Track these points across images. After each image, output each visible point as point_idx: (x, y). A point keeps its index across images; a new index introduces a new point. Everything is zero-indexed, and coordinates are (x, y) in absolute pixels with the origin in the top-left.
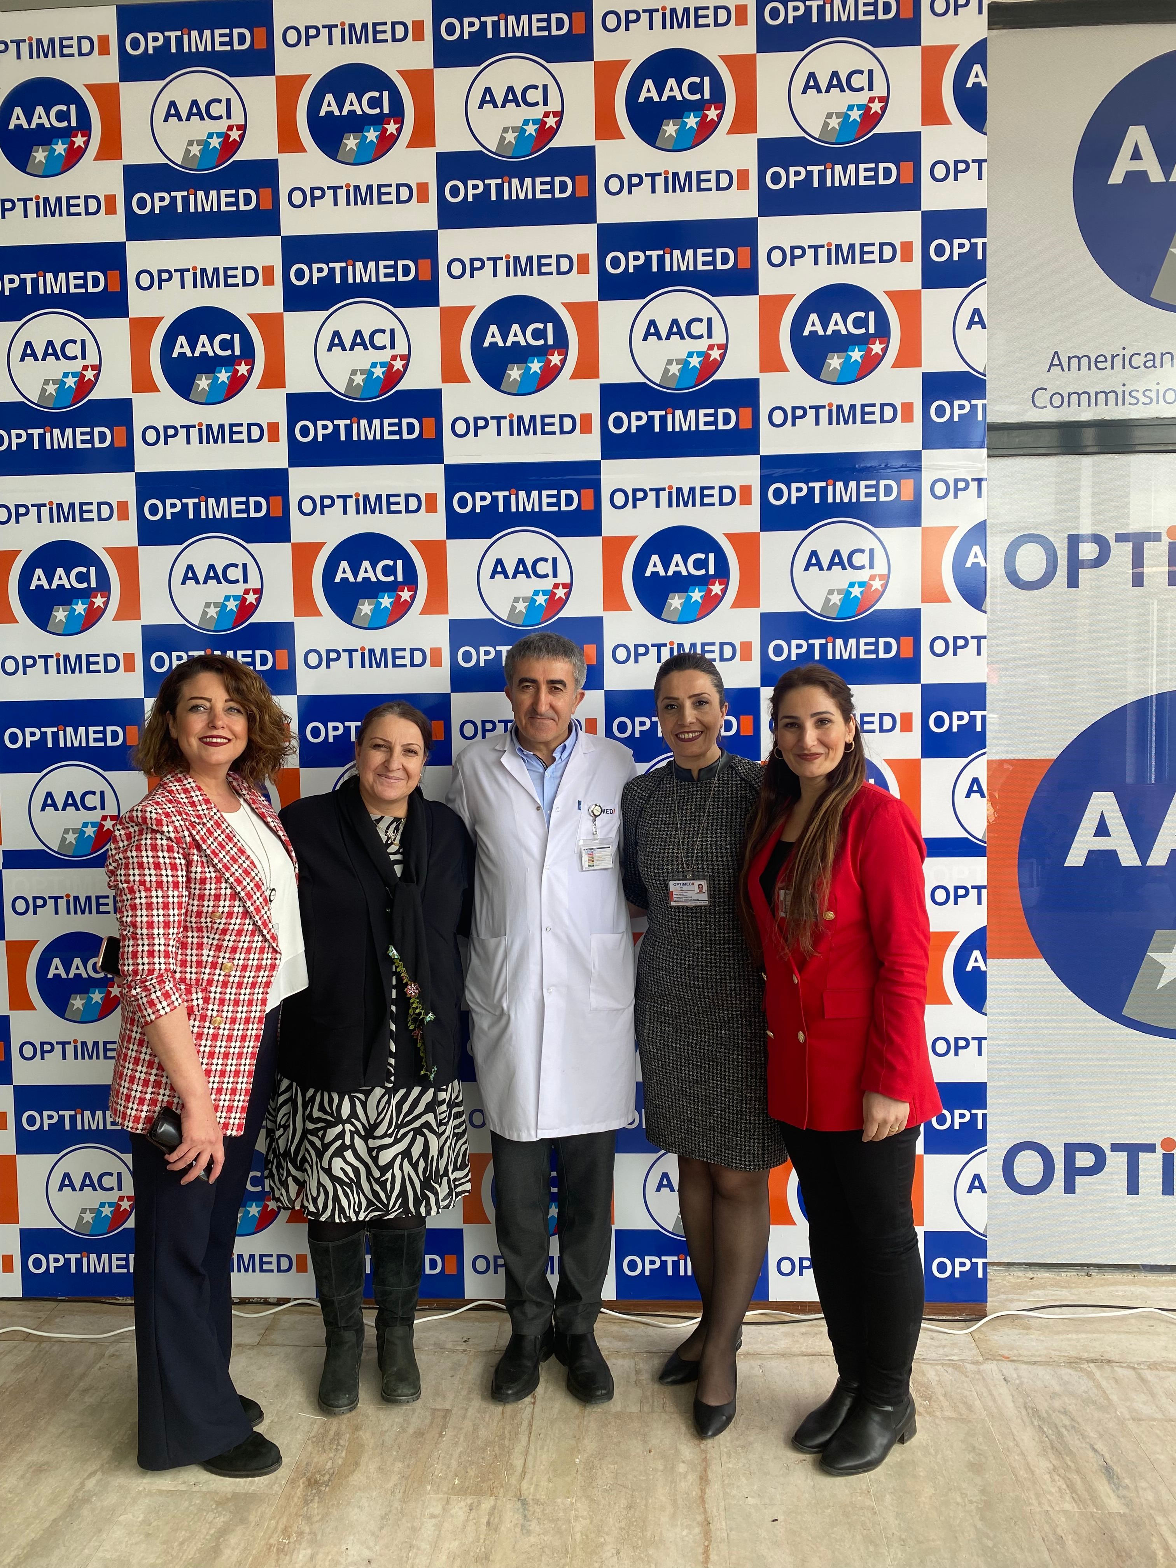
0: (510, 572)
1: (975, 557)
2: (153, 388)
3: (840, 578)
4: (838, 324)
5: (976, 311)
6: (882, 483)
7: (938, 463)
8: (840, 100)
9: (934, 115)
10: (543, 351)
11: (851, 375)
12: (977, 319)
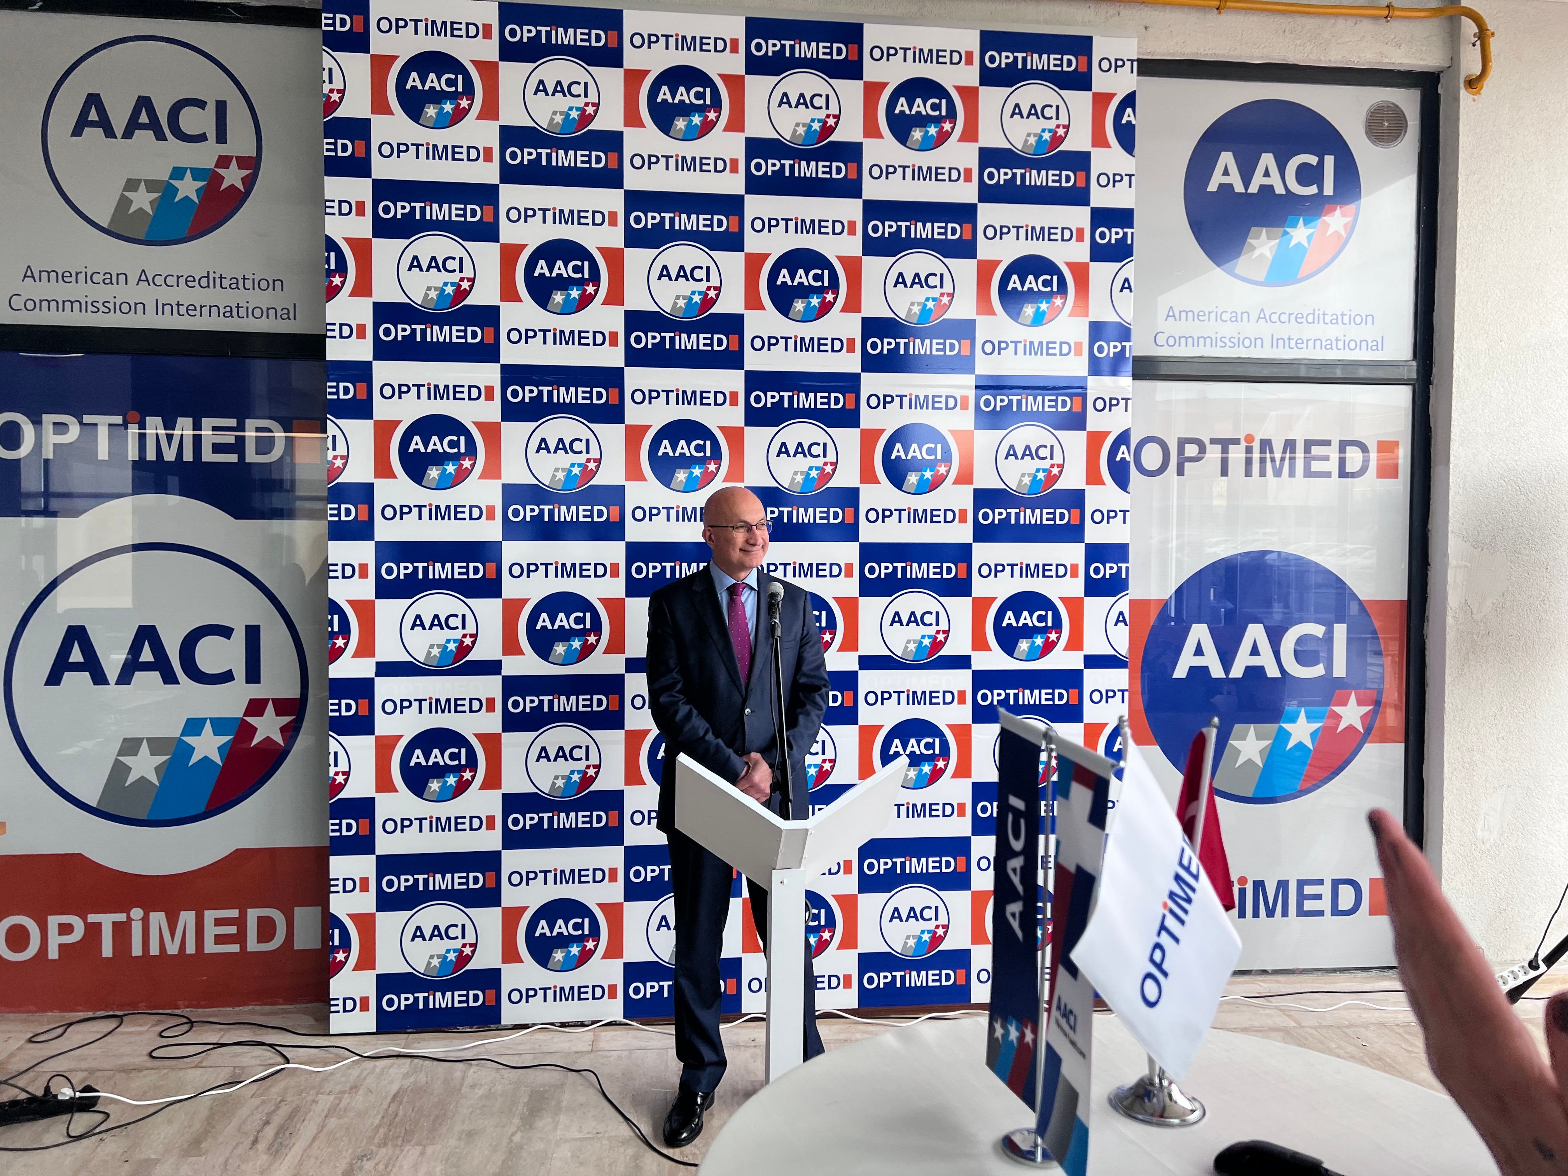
0: (792, 452)
1: (1123, 453)
2: (517, 299)
3: (1029, 465)
4: (1031, 283)
5: (1126, 280)
6: (1060, 398)
7: (1098, 386)
8: (1036, 125)
9: (1099, 140)
10: (821, 291)
11: (1038, 320)
12: (1126, 285)
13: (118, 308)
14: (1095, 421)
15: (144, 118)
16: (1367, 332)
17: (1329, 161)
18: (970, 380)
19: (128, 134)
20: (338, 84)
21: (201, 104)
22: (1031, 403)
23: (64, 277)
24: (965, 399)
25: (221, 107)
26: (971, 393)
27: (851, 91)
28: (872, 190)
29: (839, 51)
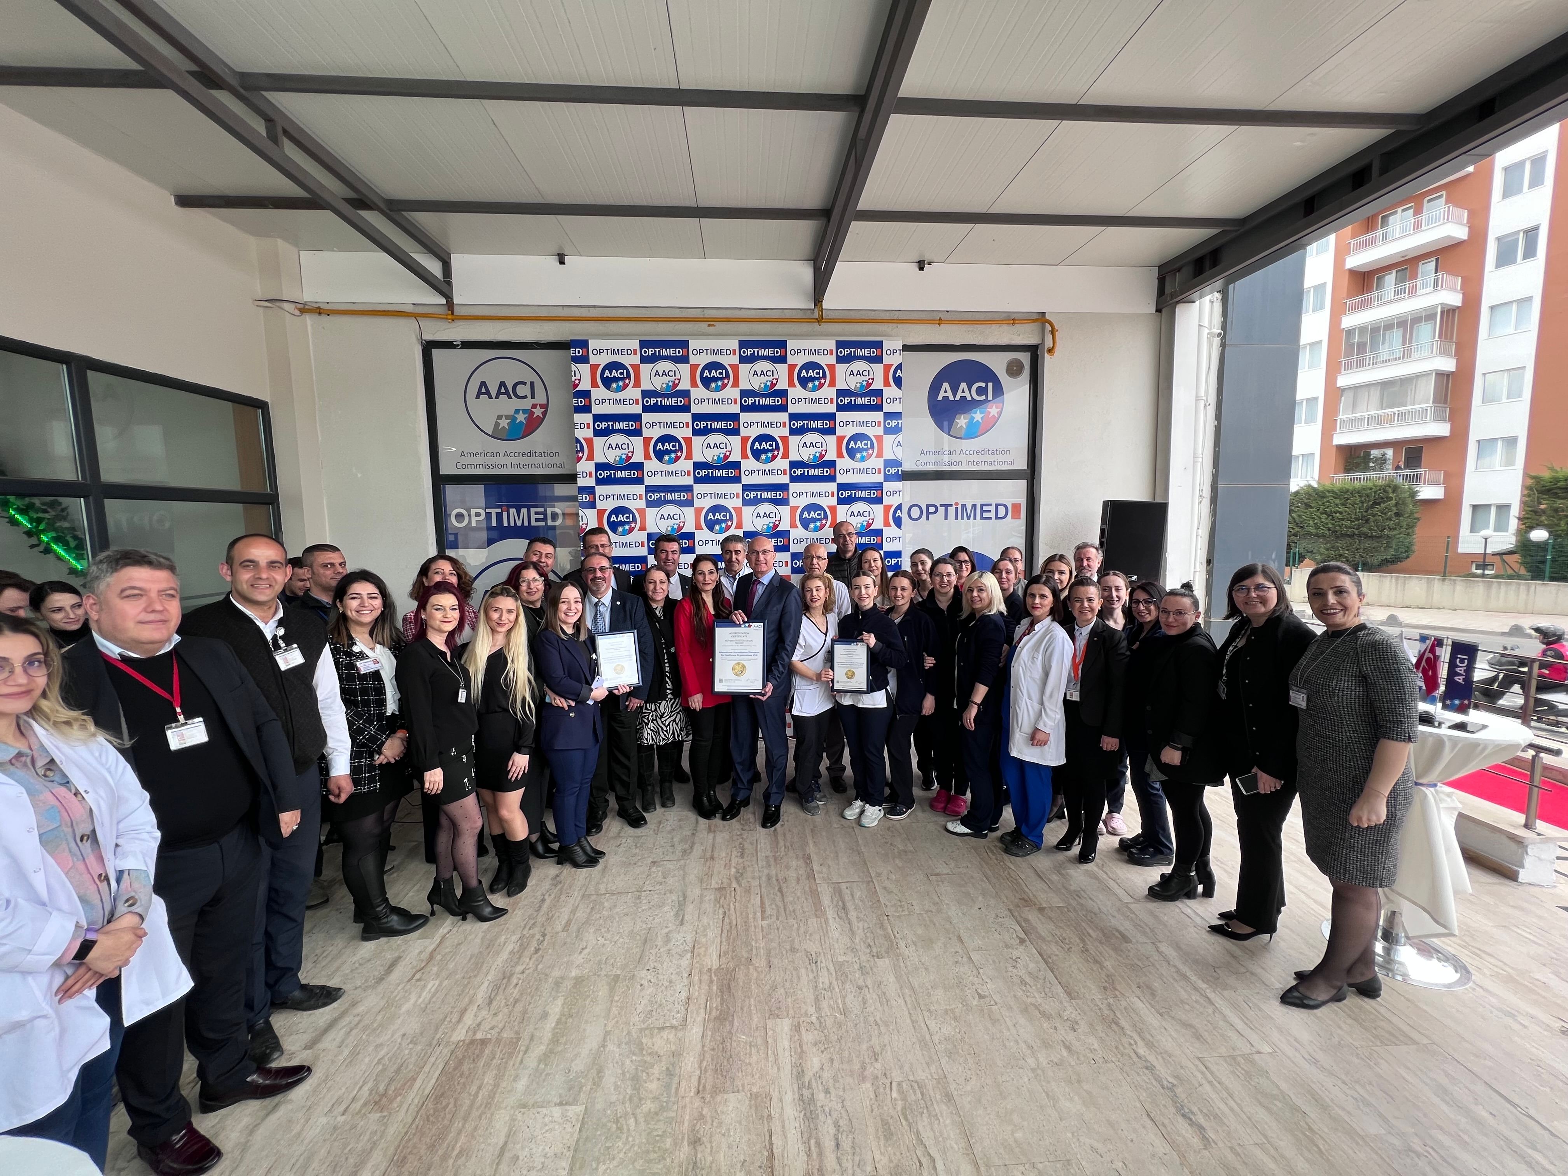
0: (762, 516)
1: (898, 513)
2: (650, 459)
4: (859, 444)
5: (899, 442)
6: (872, 492)
7: (888, 486)
8: (860, 379)
9: (887, 383)
10: (772, 450)
11: (863, 459)
12: (899, 444)
13: (497, 466)
14: (887, 500)
15: (503, 390)
16: (1008, 458)
17: (990, 385)
18: (834, 485)
19: (497, 397)
20: (578, 377)
21: (525, 383)
22: (860, 494)
23: (476, 455)
24: (832, 493)
25: (532, 384)
26: (835, 490)
27: (782, 368)
28: (792, 409)
29: (777, 352)
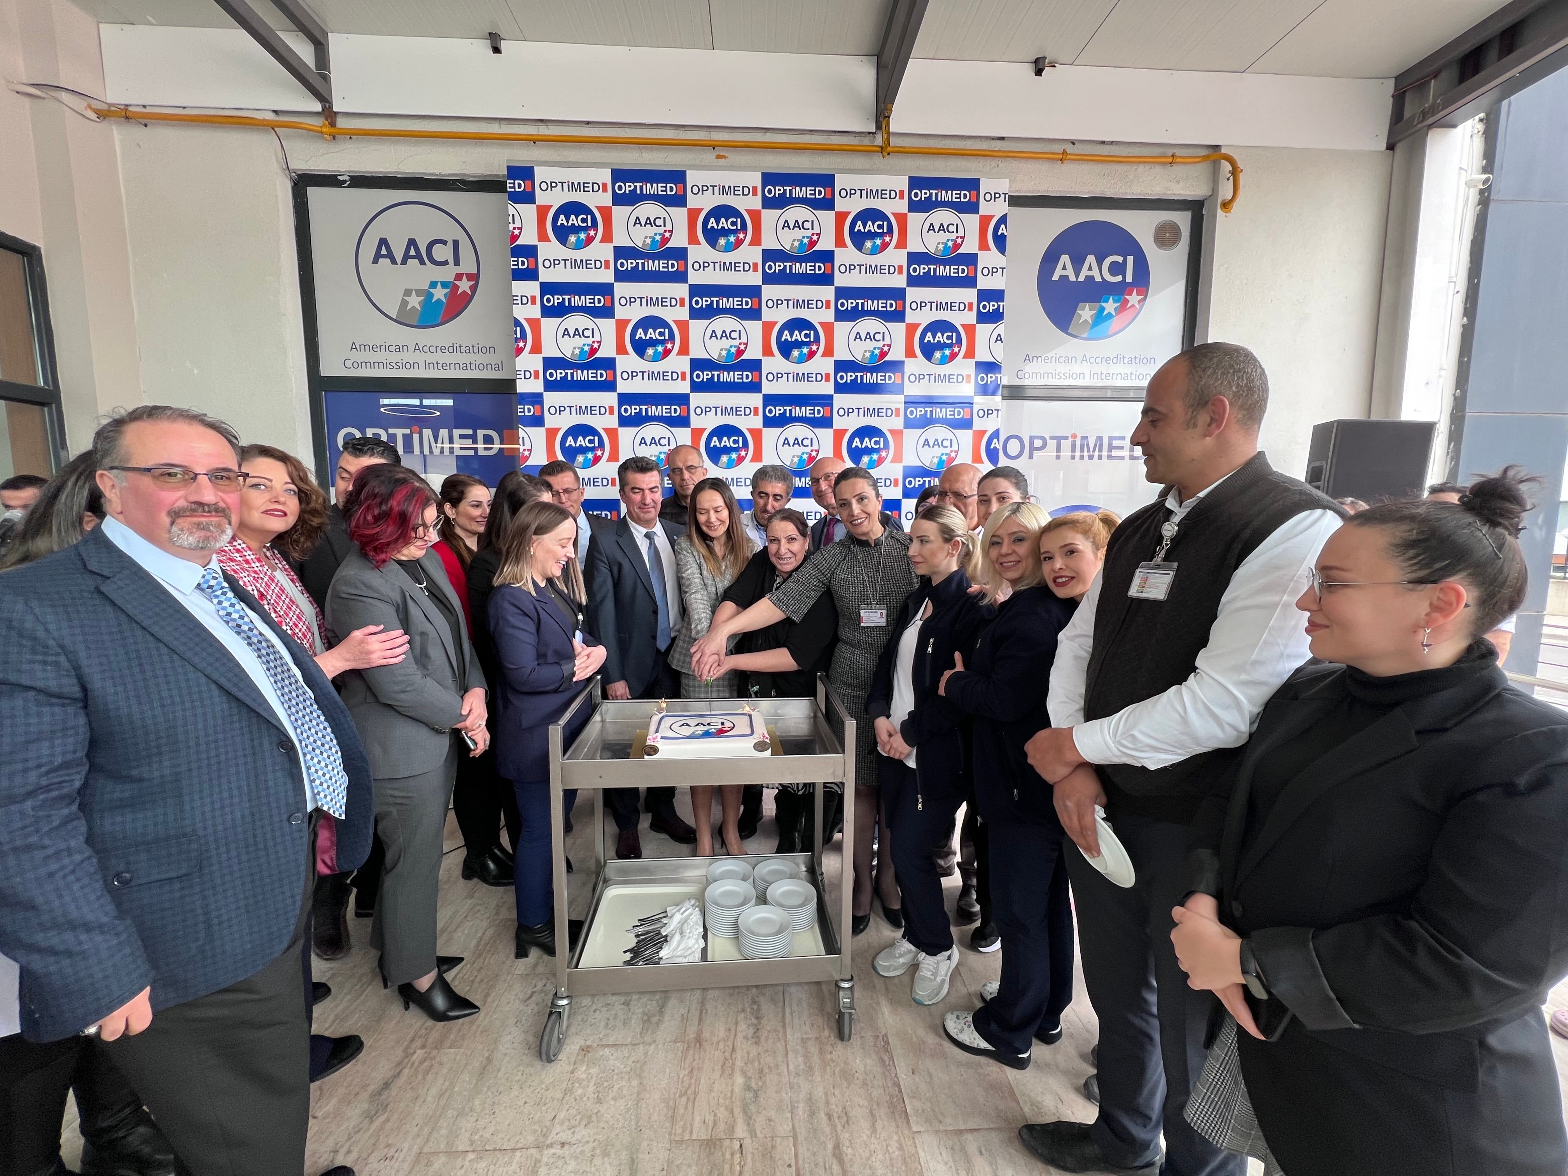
0: (791, 443)
1: (995, 444)
2: (626, 353)
3: (938, 451)
4: (939, 337)
5: (999, 335)
6: (957, 410)
7: (980, 402)
8: (943, 237)
9: (984, 246)
10: (809, 344)
11: (944, 361)
12: (999, 338)
13: (404, 366)
14: (978, 424)
15: (412, 252)
17: (1130, 259)
18: (901, 398)
19: (404, 262)
20: (518, 224)
21: (444, 242)
22: (940, 413)
23: (373, 348)
24: (898, 410)
25: (456, 243)
26: (902, 407)
27: (827, 218)
28: (840, 280)
29: (820, 193)
